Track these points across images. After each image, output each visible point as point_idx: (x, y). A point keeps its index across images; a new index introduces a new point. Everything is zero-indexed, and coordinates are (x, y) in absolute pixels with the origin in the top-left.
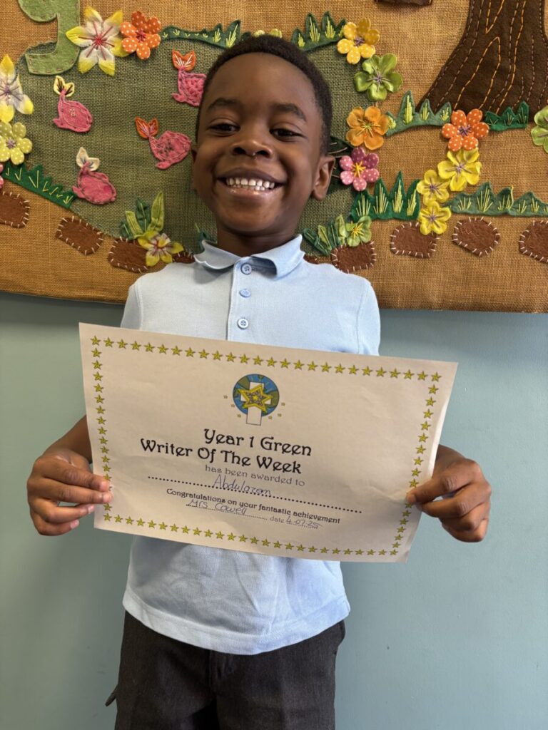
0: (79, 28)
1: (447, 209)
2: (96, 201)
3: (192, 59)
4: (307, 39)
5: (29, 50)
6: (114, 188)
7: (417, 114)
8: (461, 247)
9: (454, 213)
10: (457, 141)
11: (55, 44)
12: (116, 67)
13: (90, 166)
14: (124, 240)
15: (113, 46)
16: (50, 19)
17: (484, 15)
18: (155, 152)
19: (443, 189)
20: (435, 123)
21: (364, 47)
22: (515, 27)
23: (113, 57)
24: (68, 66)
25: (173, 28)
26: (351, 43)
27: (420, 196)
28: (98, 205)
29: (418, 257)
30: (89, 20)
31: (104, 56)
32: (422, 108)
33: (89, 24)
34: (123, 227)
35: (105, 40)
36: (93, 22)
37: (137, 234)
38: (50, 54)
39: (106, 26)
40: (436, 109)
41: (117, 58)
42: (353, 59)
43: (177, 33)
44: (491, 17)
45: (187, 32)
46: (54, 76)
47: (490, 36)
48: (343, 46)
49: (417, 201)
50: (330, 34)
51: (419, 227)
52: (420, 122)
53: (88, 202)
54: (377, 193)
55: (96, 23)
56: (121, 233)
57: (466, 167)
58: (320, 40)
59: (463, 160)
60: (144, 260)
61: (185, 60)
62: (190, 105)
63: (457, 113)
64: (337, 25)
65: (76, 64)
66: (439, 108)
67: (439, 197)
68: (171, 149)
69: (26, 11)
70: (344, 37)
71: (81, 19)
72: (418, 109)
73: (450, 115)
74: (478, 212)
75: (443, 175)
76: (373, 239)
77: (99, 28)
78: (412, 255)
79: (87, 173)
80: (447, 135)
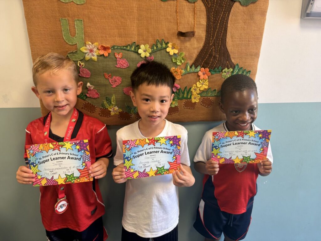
0: (84, 47)
1: (199, 95)
2: (94, 98)
3: (121, 55)
4: (157, 47)
5: (69, 54)
6: (99, 94)
7: (191, 69)
8: (203, 105)
9: (201, 96)
10: (202, 77)
11: (77, 51)
12: (97, 59)
13: (91, 88)
14: (104, 109)
15: (96, 52)
16: (75, 44)
17: (210, 39)
18: (111, 83)
19: (198, 90)
20: (196, 71)
21: (174, 50)
22: (218, 44)
23: (96, 56)
24: (82, 58)
25: (115, 46)
26: (171, 49)
27: (191, 92)
28: (95, 99)
29: (191, 109)
30: (88, 45)
31: (93, 55)
32: (192, 67)
33: (88, 46)
34: (103, 105)
35: (93, 50)
36: (89, 45)
37: (107, 107)
38: (75, 54)
39: (93, 46)
40: (196, 67)
41: (97, 56)
42: (171, 53)
43: (116, 47)
44: (212, 40)
45: (119, 47)
46: (78, 61)
47: (211, 46)
48: (168, 50)
49: (191, 93)
50: (164, 46)
51: (191, 101)
52: (192, 71)
53: (91, 98)
54: (179, 92)
55: (90, 46)
56: (102, 106)
57: (204, 84)
58: (161, 48)
59: (204, 82)
60: (110, 114)
61: (119, 55)
62: (121, 68)
63: (202, 68)
64: (166, 43)
65: (84, 57)
66: (197, 67)
67: (197, 92)
68: (116, 81)
69: (66, 41)
70: (168, 47)
71: (85, 45)
72: (191, 67)
73: (200, 69)
74: (208, 96)
75: (198, 86)
76: (178, 105)
77: (91, 47)
78: (190, 109)
79: (90, 90)
80: (200, 75)
